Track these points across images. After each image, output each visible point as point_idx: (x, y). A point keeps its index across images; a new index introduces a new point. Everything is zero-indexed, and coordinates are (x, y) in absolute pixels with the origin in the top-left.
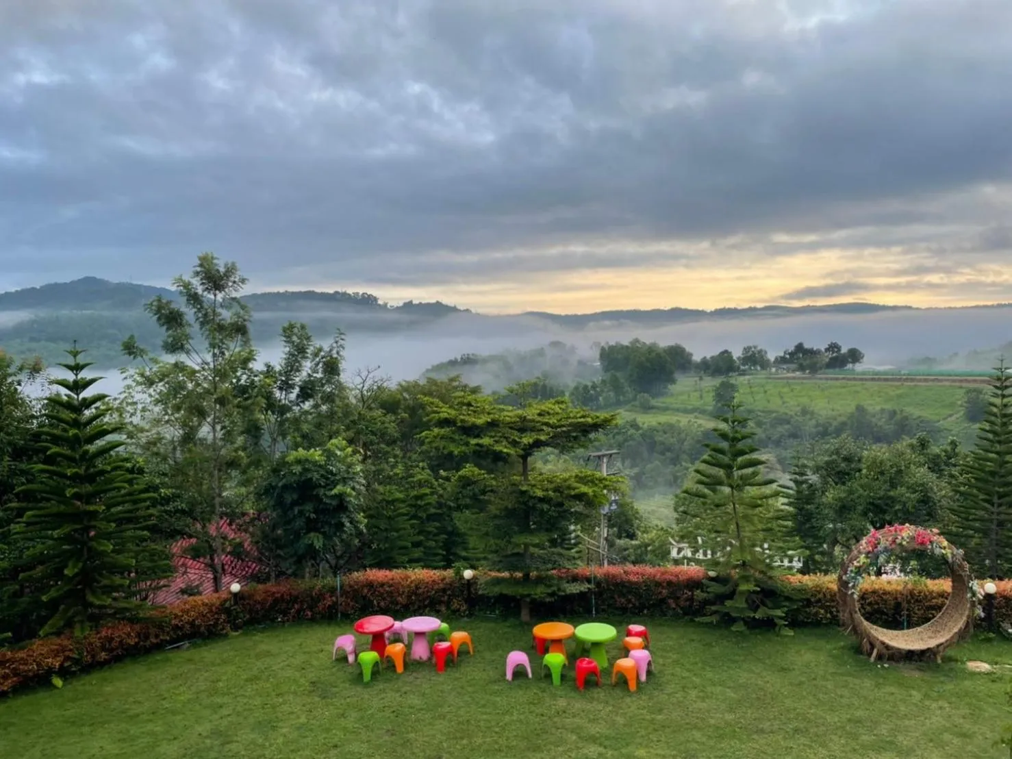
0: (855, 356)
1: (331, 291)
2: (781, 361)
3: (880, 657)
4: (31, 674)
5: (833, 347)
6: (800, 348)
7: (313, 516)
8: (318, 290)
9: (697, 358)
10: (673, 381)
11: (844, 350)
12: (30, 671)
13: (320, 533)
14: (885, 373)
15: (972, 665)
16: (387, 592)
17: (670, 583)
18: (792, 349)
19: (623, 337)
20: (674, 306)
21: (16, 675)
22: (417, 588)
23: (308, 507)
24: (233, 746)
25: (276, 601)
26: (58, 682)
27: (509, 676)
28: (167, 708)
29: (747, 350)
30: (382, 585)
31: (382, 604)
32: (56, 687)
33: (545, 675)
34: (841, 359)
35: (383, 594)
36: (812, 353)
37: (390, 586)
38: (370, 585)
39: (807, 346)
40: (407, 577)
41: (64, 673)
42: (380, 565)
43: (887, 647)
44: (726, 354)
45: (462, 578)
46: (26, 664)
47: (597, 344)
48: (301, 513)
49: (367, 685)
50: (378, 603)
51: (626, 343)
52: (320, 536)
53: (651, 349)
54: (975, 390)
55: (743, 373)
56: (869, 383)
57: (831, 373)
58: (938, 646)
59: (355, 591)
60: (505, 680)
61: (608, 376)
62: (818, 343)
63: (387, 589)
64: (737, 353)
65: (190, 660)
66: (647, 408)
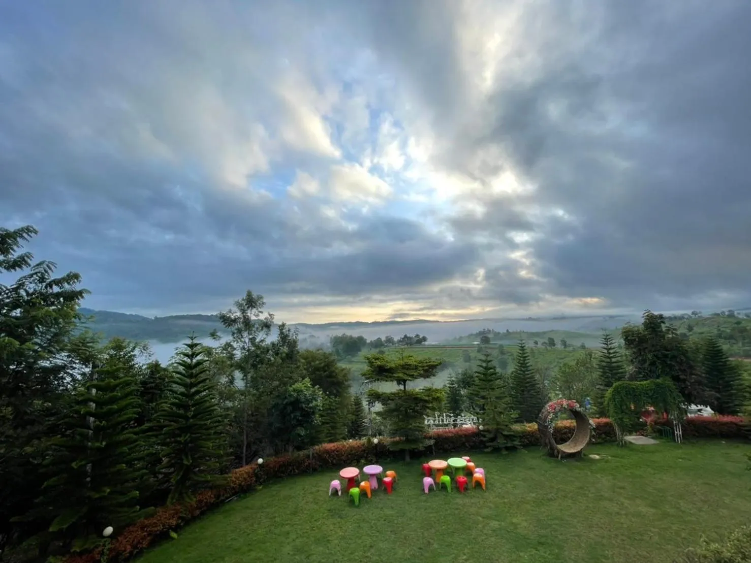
0: (424, 339)
1: (209, 315)
2: (399, 341)
3: (562, 457)
4: (158, 532)
5: (417, 336)
6: (406, 336)
7: (300, 418)
8: (203, 314)
9: (368, 341)
10: (360, 350)
11: (421, 337)
12: (158, 530)
13: (303, 427)
14: (436, 345)
15: (592, 456)
16: (337, 455)
17: (465, 436)
18: (403, 337)
19: (339, 333)
20: (349, 321)
21: (149, 535)
22: (351, 451)
23: (298, 414)
24: (314, 557)
25: (280, 466)
26: (174, 535)
27: (426, 491)
28: (255, 540)
29: (387, 337)
30: (334, 451)
31: (334, 461)
32: (173, 539)
33: (443, 487)
34: (420, 340)
35: (333, 456)
36: (410, 338)
37: (337, 451)
38: (327, 452)
39: (408, 335)
40: (344, 446)
41: (177, 529)
42: (331, 441)
43: (564, 452)
44: (379, 339)
45: (372, 443)
46: (156, 527)
47: (328, 336)
48: (295, 417)
49: (358, 507)
50: (332, 461)
51: (340, 335)
52: (303, 429)
53: (351, 337)
54: (465, 350)
55: (386, 346)
56: (430, 349)
57: (418, 346)
58: (581, 450)
59: (319, 456)
60: (425, 493)
61: (334, 349)
62: (412, 335)
63: (336, 453)
64: (383, 339)
65: (247, 508)
66: (351, 362)
